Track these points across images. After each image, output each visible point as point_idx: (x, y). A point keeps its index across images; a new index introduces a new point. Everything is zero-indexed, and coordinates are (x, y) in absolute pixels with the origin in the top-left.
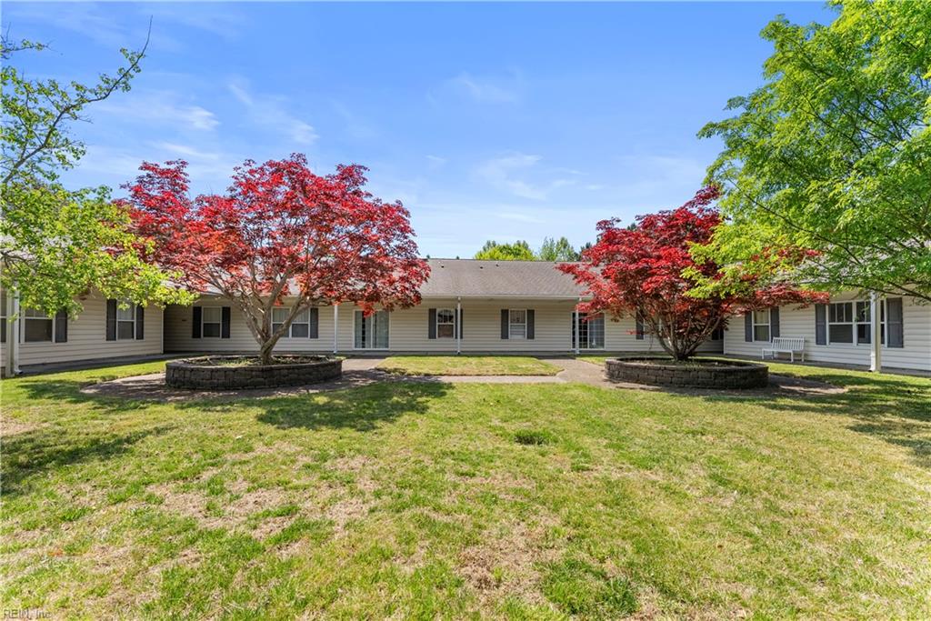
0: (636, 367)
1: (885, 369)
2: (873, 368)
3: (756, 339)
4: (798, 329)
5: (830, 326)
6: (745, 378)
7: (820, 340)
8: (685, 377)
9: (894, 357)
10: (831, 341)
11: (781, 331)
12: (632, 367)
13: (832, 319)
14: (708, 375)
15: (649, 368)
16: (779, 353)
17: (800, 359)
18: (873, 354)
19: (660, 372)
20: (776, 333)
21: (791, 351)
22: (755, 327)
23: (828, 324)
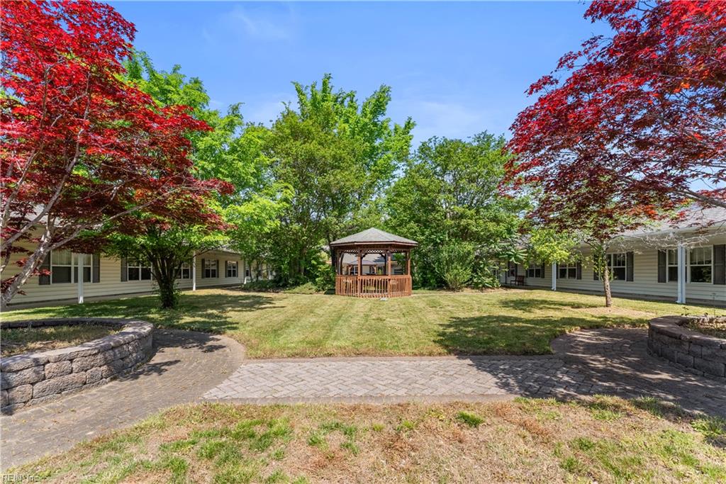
5: (53, 267)
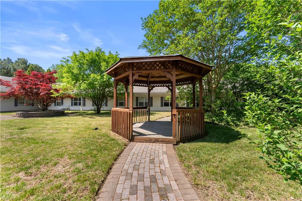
0: (32, 113)
1: (83, 110)
2: (81, 110)
3: (57, 105)
4: (67, 103)
6: (61, 113)
7: (72, 105)
8: (47, 114)
9: (84, 108)
10: (74, 105)
11: (64, 103)
12: (31, 113)
13: (74, 101)
14: (53, 113)
15: (37, 113)
16: (63, 109)
17: (68, 109)
18: (81, 108)
19: (41, 114)
20: (62, 104)
21: (66, 108)
22: (57, 102)
23: (73, 102)
